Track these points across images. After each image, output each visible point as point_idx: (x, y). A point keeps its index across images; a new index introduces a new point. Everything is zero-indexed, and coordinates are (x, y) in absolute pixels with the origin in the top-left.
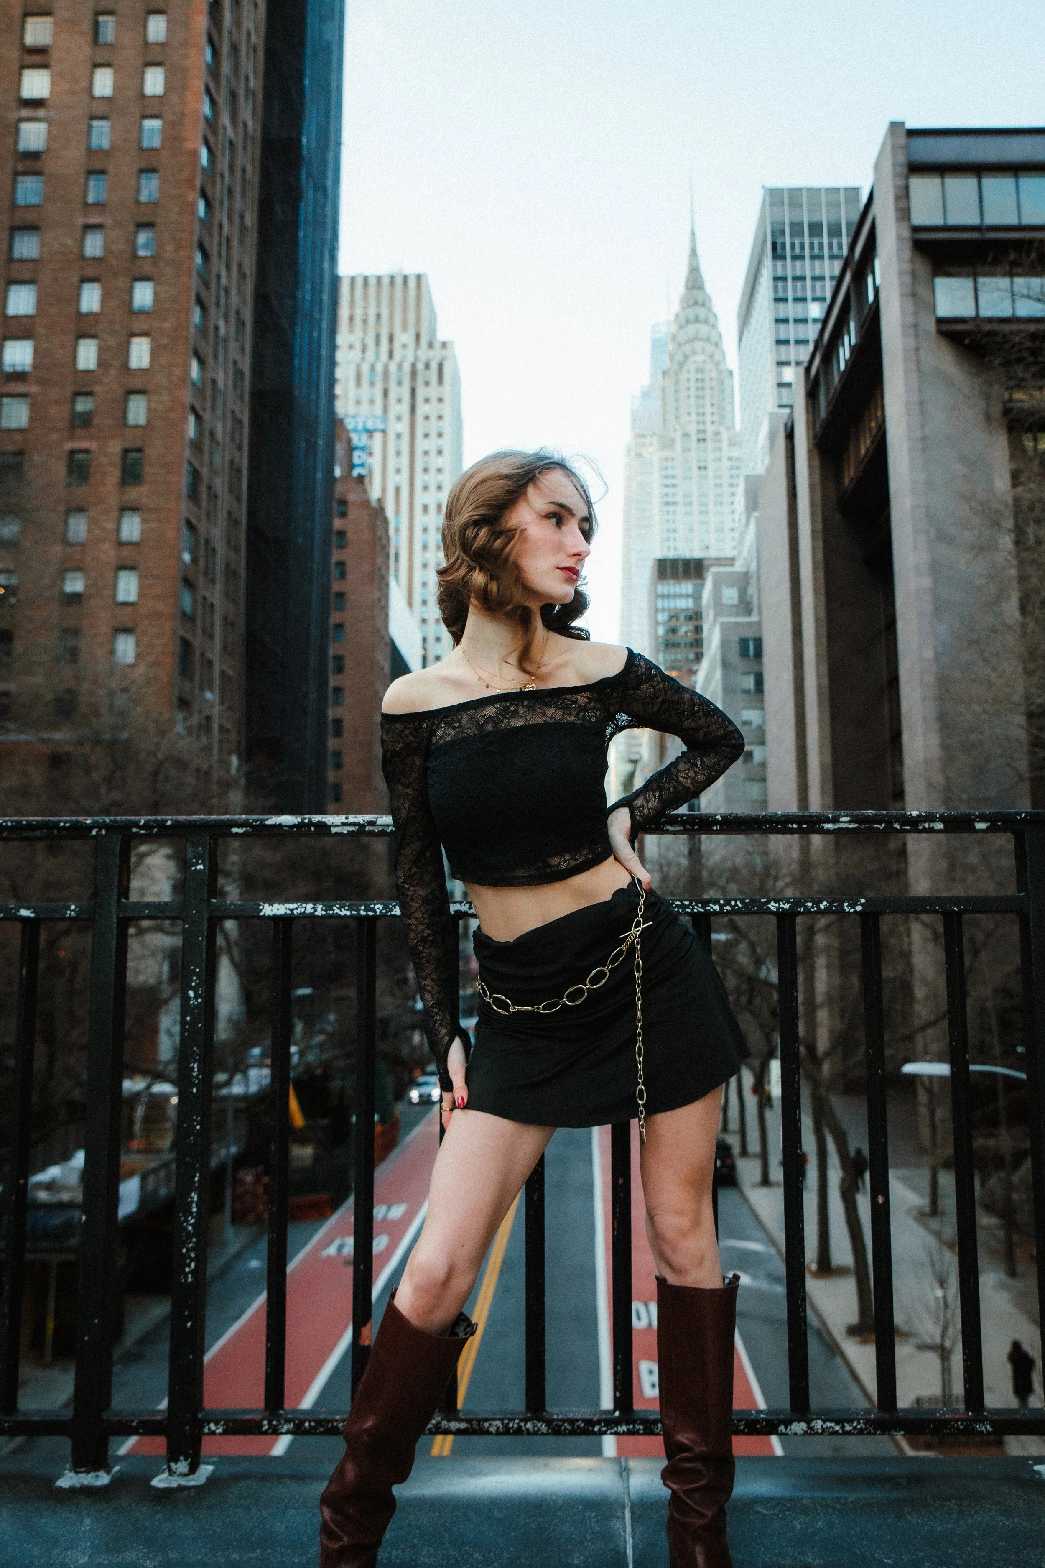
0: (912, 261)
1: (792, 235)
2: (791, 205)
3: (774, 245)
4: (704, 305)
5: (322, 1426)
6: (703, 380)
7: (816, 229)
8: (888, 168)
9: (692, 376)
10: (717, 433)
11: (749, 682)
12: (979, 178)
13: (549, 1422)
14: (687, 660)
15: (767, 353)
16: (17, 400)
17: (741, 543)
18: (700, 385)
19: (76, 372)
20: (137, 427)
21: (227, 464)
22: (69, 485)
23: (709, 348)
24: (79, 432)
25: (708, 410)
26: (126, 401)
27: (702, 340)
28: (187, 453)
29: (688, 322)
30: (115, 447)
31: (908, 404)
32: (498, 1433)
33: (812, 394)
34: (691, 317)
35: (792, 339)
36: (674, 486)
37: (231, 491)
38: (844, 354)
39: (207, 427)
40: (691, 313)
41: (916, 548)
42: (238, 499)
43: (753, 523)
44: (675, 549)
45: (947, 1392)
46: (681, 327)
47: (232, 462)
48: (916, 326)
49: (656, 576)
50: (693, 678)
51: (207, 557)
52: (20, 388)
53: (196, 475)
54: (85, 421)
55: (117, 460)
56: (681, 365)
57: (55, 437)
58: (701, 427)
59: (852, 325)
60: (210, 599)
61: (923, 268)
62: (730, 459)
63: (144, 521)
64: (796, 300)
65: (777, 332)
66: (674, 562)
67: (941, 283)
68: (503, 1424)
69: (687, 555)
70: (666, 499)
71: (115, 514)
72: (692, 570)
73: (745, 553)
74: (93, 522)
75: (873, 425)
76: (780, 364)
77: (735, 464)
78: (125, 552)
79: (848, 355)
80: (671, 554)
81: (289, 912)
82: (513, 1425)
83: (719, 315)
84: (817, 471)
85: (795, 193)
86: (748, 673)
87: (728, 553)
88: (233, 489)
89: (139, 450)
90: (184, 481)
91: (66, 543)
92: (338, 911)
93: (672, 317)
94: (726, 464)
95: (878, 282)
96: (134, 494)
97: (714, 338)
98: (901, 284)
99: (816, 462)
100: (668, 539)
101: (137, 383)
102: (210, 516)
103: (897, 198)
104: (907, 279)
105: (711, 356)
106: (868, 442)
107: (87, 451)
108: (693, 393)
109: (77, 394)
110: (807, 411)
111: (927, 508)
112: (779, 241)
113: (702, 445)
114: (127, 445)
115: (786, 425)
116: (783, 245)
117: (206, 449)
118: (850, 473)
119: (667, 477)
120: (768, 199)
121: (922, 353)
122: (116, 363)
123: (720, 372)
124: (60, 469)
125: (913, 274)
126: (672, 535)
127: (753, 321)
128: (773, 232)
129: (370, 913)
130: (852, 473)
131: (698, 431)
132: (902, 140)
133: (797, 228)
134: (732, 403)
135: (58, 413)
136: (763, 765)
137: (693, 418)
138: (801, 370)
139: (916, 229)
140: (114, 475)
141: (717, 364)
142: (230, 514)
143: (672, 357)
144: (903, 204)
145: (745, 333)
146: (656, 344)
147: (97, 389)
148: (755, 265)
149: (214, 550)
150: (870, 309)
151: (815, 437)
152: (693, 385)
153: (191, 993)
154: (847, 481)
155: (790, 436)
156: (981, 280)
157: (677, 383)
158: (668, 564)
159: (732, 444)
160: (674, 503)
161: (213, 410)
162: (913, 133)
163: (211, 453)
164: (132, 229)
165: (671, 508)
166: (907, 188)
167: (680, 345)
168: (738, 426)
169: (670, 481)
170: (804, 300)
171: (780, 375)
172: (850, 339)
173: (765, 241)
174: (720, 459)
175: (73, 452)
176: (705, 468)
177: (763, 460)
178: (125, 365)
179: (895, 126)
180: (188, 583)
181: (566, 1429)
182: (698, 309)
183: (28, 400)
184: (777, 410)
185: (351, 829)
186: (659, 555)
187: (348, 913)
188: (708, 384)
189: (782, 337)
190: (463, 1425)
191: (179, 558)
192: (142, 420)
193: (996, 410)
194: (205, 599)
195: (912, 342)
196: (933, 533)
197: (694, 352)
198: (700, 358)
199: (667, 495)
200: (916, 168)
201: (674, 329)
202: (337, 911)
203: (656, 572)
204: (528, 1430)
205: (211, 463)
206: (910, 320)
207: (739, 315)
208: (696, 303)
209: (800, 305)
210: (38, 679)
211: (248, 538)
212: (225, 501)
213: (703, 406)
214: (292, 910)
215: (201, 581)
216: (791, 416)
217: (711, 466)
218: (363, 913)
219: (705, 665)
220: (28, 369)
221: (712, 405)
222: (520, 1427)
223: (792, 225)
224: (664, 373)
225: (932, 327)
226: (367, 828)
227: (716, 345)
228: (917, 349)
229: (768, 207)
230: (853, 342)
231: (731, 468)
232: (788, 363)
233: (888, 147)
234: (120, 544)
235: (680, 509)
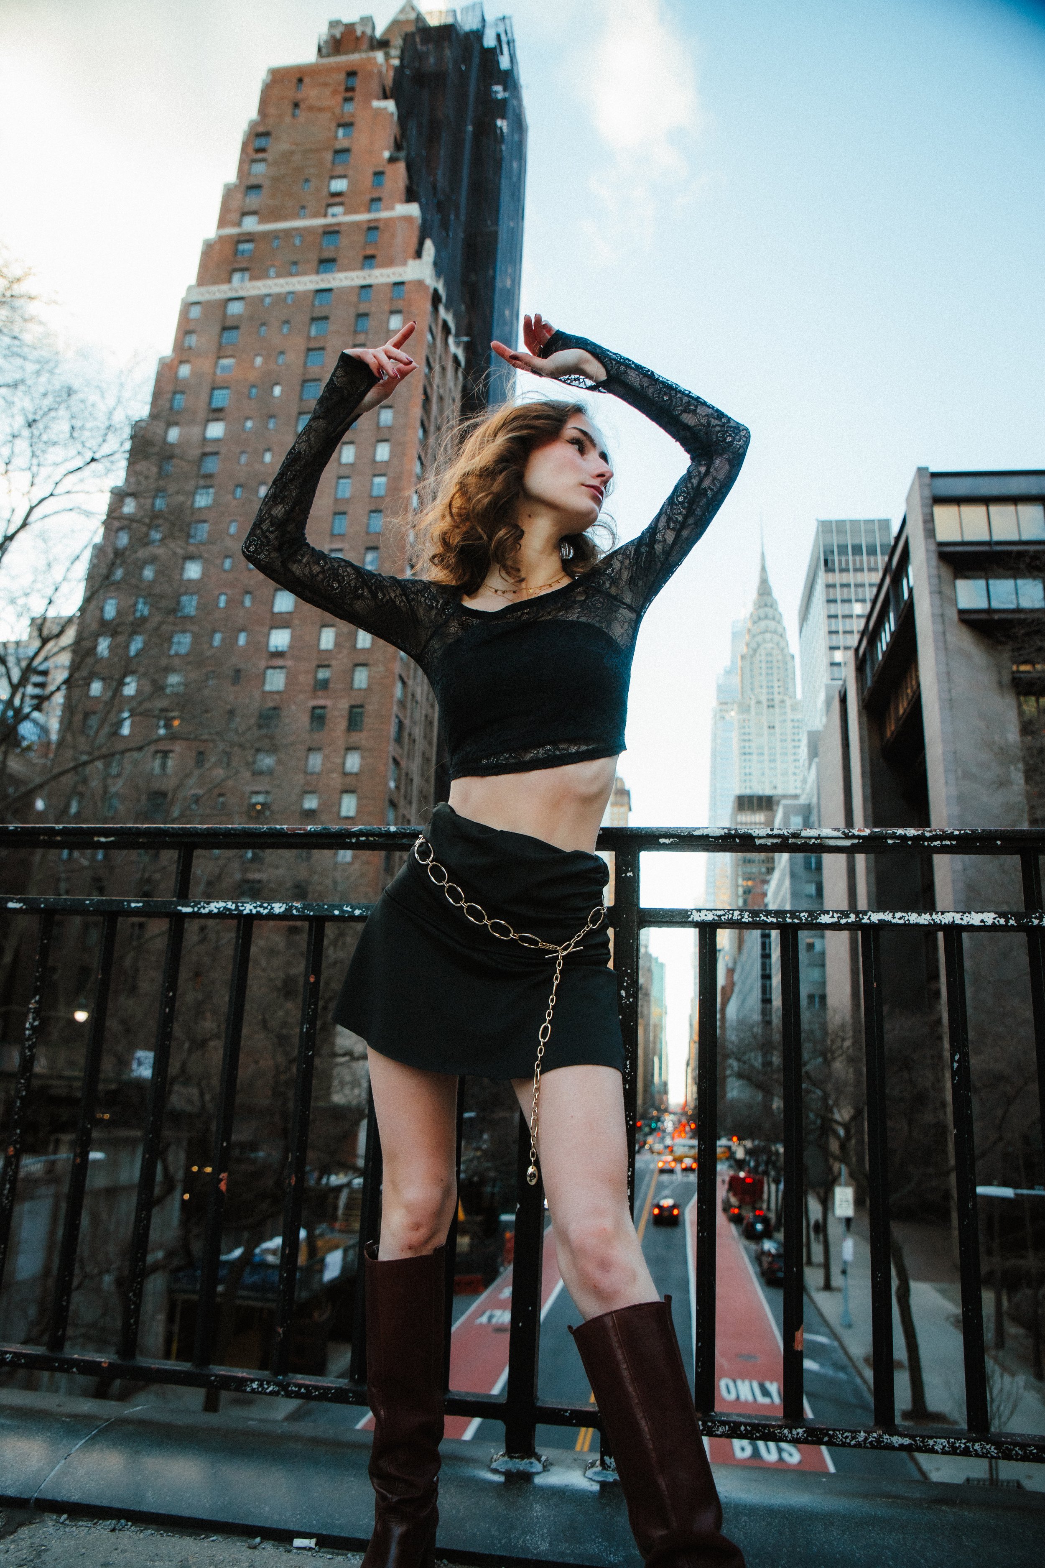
0: (938, 568)
1: (839, 554)
2: (838, 532)
3: (826, 562)
4: (771, 606)
5: (758, 1431)
6: (771, 662)
7: (857, 550)
8: (917, 501)
9: (763, 658)
10: (783, 701)
11: (812, 889)
12: (987, 506)
13: (998, 1445)
14: (760, 873)
15: (821, 641)
16: (278, 670)
17: (804, 781)
18: (769, 665)
19: (319, 651)
20: (360, 690)
21: (423, 718)
22: (312, 730)
23: (776, 638)
24: (320, 693)
25: (776, 684)
26: (353, 671)
27: (770, 632)
28: (395, 708)
29: (760, 619)
30: (344, 705)
31: (938, 674)
32: (944, 1453)
33: (860, 668)
34: (762, 616)
35: (841, 630)
36: (749, 740)
37: (425, 738)
38: (886, 637)
39: (410, 690)
40: (762, 612)
41: (946, 783)
42: (430, 744)
43: (814, 767)
44: (750, 788)
45: (995, 1477)
46: (755, 623)
47: (426, 716)
48: (942, 615)
49: (736, 809)
50: (766, 887)
51: (406, 784)
52: (279, 662)
53: (401, 725)
54: (324, 685)
55: (345, 713)
56: (755, 651)
57: (302, 697)
58: (771, 697)
59: (892, 615)
60: (408, 816)
61: (946, 572)
62: (793, 721)
63: (362, 758)
64: (843, 601)
65: (830, 625)
66: (750, 798)
67: (961, 584)
68: (948, 1442)
69: (761, 793)
70: (743, 751)
71: (342, 752)
72: (764, 804)
73: (808, 790)
74: (326, 758)
75: (909, 691)
76: (833, 648)
77: (796, 724)
78: (348, 780)
79: (888, 639)
80: (748, 792)
81: (716, 918)
82: (961, 1444)
83: (783, 613)
84: (865, 726)
85: (841, 524)
86: (811, 882)
87: (792, 791)
88: (427, 737)
89: (362, 706)
90: (393, 729)
91: (305, 773)
92: (765, 919)
93: (748, 616)
94: (790, 724)
95: (911, 583)
96: (356, 738)
97: (780, 630)
98: (930, 584)
99: (865, 720)
100: (745, 781)
101: (362, 658)
102: (410, 756)
103: (925, 522)
104: (935, 581)
105: (778, 644)
106: (905, 705)
107: (323, 707)
108: (764, 672)
109: (319, 666)
110: (857, 681)
111: (955, 753)
112: (829, 558)
113: (771, 710)
114: (353, 703)
115: (840, 692)
116: (833, 561)
117: (409, 705)
118: (891, 729)
119: (744, 734)
120: (820, 529)
121: (948, 635)
122: (348, 645)
123: (784, 656)
124: (304, 720)
125: (939, 577)
126: (747, 778)
127: (811, 617)
128: (825, 553)
129: (796, 921)
130: (893, 728)
131: (768, 700)
132: (927, 480)
133: (843, 549)
134: (794, 679)
135: (305, 680)
136: (823, 954)
137: (764, 691)
138: (851, 654)
139: (941, 544)
140: (343, 724)
141: (782, 650)
142: (424, 754)
143: (748, 645)
144: (929, 526)
145: (805, 625)
146: (735, 635)
147: (333, 663)
148: (811, 576)
149: (412, 780)
150: (905, 604)
151: (863, 700)
152: (763, 665)
153: (623, 993)
154: (889, 734)
155: (843, 700)
156: (991, 582)
157: (751, 664)
158: (746, 800)
159: (794, 708)
160: (750, 754)
161: (415, 678)
162: (934, 475)
163: (412, 710)
164: (363, 551)
165: (747, 757)
166: (932, 514)
167: (754, 636)
168: (799, 696)
169: (747, 737)
170: (849, 601)
171: (832, 657)
172: (891, 625)
173: (819, 558)
174: (785, 721)
175: (314, 708)
176: (773, 727)
177: (821, 719)
178: (354, 646)
179: (921, 471)
180: (393, 804)
181: (1017, 1454)
182: (767, 609)
183: (284, 670)
184: (830, 682)
185: (775, 841)
186: (738, 792)
187: (775, 920)
188: (775, 663)
189: (833, 629)
190: (907, 1441)
191: (387, 784)
192: (364, 685)
193: (1006, 679)
194: (404, 816)
195: (940, 628)
196: (960, 773)
197: (764, 641)
198: (770, 645)
199: (744, 747)
200: (939, 500)
201: (749, 624)
202: (763, 918)
203: (736, 805)
204: (976, 1450)
205: (412, 717)
206: (938, 611)
207: (800, 612)
208: (766, 605)
209: (846, 605)
210: (281, 871)
211: (436, 772)
212: (421, 744)
213: (772, 681)
214: (719, 916)
215: (402, 802)
216: (844, 686)
217: (777, 725)
218: (789, 920)
219: (776, 876)
220: (285, 649)
221: (779, 680)
222: (967, 1447)
223: (839, 546)
224: (743, 657)
225: (955, 617)
226: (790, 841)
227: (781, 636)
228: (944, 633)
229: (820, 534)
230: (893, 628)
231: (794, 727)
232: (838, 648)
233: (917, 487)
234: (345, 774)
235: (754, 757)
